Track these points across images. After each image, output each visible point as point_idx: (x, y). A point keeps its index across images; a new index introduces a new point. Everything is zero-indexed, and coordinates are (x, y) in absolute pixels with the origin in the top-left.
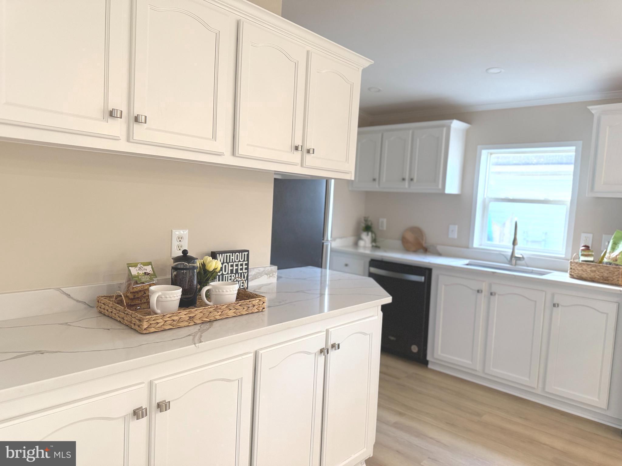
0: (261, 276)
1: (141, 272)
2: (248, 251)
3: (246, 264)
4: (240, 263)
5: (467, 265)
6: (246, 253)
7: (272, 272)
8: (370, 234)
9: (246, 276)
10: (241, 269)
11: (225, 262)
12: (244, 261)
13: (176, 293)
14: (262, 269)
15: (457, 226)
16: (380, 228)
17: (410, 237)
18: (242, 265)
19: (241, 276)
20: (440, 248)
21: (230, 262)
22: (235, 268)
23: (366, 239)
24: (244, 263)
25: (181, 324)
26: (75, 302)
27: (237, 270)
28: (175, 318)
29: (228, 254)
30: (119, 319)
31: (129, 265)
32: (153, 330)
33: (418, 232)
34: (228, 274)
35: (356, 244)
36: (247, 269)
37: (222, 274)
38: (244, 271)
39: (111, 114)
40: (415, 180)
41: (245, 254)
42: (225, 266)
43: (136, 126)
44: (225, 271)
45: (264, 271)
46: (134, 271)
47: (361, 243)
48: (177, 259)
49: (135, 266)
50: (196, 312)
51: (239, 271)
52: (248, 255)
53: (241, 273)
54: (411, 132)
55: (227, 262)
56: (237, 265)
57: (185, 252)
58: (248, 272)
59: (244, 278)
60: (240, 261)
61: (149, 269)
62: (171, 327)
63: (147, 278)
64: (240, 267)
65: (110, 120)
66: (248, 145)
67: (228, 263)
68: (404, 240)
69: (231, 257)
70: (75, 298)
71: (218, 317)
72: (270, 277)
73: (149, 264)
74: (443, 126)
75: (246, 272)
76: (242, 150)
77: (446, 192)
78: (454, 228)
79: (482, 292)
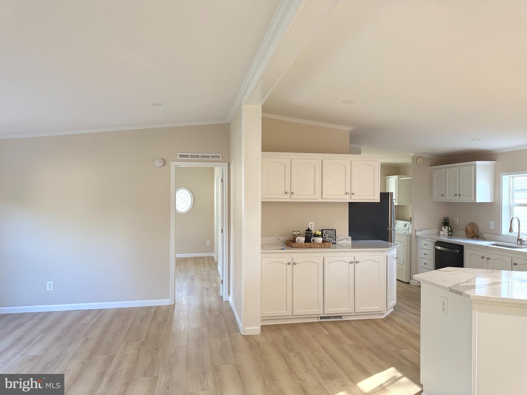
0: (344, 240)
1: (296, 233)
2: (335, 230)
4: (332, 234)
6: (334, 230)
7: (349, 238)
8: (447, 227)
9: (335, 239)
12: (334, 233)
13: (304, 239)
14: (344, 237)
15: (493, 221)
16: (455, 224)
17: (469, 229)
18: (333, 235)
19: (333, 239)
20: (485, 235)
22: (330, 235)
23: (445, 230)
24: (334, 234)
25: (303, 247)
26: (281, 241)
27: (331, 236)
28: (301, 245)
29: (327, 231)
30: (289, 245)
31: (293, 231)
32: (295, 247)
33: (473, 225)
34: (327, 237)
35: (439, 234)
36: (335, 236)
37: (325, 237)
38: (334, 237)
39: (286, 193)
40: (462, 195)
41: (334, 231)
42: (326, 234)
43: (292, 195)
44: (326, 236)
46: (294, 233)
47: (441, 233)
48: (306, 231)
49: (295, 232)
50: (308, 244)
51: (332, 237)
52: (335, 231)
53: (333, 238)
54: (458, 167)
55: (327, 233)
57: (309, 228)
58: (336, 237)
59: (334, 239)
60: (332, 233)
61: (299, 233)
62: (300, 247)
63: (298, 235)
64: (332, 235)
65: (286, 194)
66: (327, 195)
67: (327, 234)
68: (466, 231)
69: (328, 232)
70: (281, 240)
71: (314, 247)
72: (348, 240)
73: (299, 231)
74: (473, 165)
76: (324, 197)
77: (477, 201)
78: (492, 223)
79: (484, 257)
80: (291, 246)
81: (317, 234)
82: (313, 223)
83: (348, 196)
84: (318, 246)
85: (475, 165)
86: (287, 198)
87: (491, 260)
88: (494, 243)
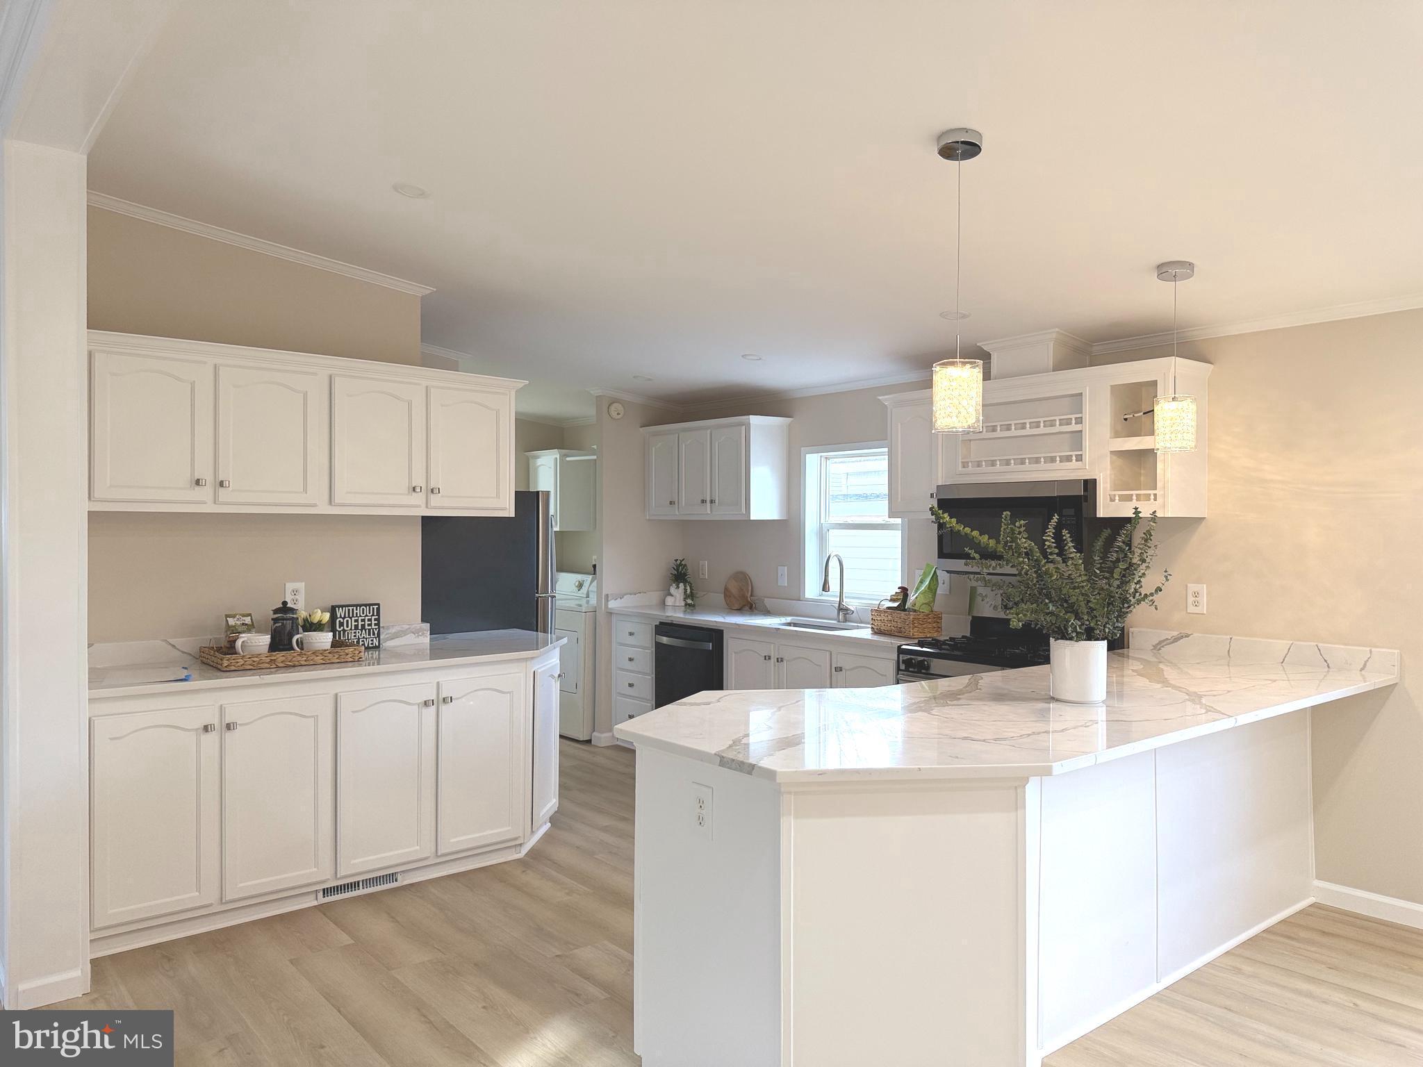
0: (405, 635)
1: (238, 623)
2: (378, 604)
3: (375, 620)
4: (367, 618)
5: (789, 624)
6: (375, 607)
7: (421, 630)
8: (681, 585)
9: (376, 633)
10: (369, 625)
11: (347, 616)
12: (373, 615)
13: (266, 639)
14: (406, 627)
15: (785, 567)
16: (701, 576)
17: (733, 588)
18: (370, 620)
19: (369, 635)
20: (768, 602)
21: (353, 616)
22: (360, 623)
23: (678, 593)
24: (373, 618)
25: (262, 666)
26: (180, 653)
27: (363, 626)
28: (255, 659)
29: (351, 608)
30: (212, 664)
31: (227, 616)
32: (233, 668)
33: (742, 578)
34: (351, 629)
35: (663, 604)
36: (378, 624)
37: (343, 630)
38: (373, 627)
39: (198, 482)
40: (717, 501)
41: (373, 608)
42: (347, 621)
43: (221, 489)
44: (347, 627)
45: (409, 628)
46: (231, 621)
47: (669, 601)
48: (276, 611)
49: (234, 616)
50: (280, 656)
51: (367, 627)
52: (378, 609)
53: (369, 630)
54: (709, 431)
55: (349, 617)
56: (363, 620)
57: (285, 603)
58: (379, 628)
59: (374, 634)
60: (367, 616)
61: (248, 620)
62: (251, 667)
63: (245, 628)
64: (367, 622)
65: (197, 488)
66: (348, 493)
67: (351, 618)
68: (727, 593)
69: (355, 612)
70: (181, 649)
71: (303, 663)
72: (418, 636)
73: (250, 615)
74: (741, 424)
75: (376, 629)
76: (338, 499)
77: (752, 518)
78: (784, 571)
79: (770, 658)
80: (219, 667)
81: (316, 621)
82: (301, 586)
83: (418, 499)
84: (318, 659)
85: (748, 426)
86: (203, 502)
87: (785, 662)
88: (789, 619)
